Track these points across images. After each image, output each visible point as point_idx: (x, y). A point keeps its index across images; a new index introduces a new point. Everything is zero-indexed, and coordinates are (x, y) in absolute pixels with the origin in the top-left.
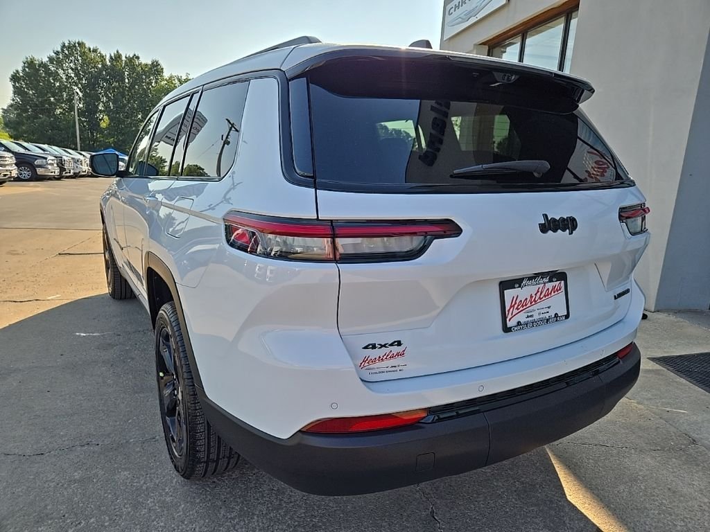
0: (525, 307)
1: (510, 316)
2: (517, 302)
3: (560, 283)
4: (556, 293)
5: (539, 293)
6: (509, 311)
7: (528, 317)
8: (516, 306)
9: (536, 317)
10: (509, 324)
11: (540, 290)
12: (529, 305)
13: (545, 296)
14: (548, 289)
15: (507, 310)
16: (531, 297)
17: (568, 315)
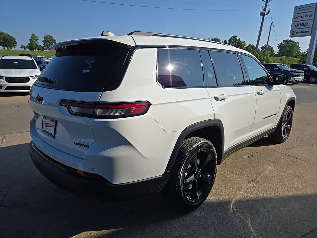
3: (54, 124)
5: (49, 123)
10: (43, 129)
12: (47, 126)
14: (51, 123)
15: (43, 124)
17: (54, 136)
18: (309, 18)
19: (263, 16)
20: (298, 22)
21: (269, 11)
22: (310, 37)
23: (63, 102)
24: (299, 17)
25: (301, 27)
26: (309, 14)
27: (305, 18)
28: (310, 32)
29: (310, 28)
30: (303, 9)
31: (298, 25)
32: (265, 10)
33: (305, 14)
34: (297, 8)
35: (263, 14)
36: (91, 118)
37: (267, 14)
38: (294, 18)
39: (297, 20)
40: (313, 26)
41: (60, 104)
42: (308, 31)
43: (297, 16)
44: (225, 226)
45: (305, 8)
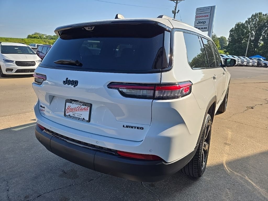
0: (72, 111)
1: (67, 112)
2: (70, 108)
3: (88, 108)
4: (85, 110)
5: (78, 108)
6: (67, 110)
7: (73, 115)
8: (69, 109)
9: (76, 116)
10: (66, 114)
11: (79, 107)
12: (74, 111)
13: (80, 110)
14: (82, 108)
15: (66, 109)
16: (75, 108)
17: (89, 121)
18: (206, 18)
19: (174, 14)
20: (199, 20)
21: (179, 11)
22: (207, 32)
23: (112, 85)
24: (199, 17)
25: (201, 24)
26: (206, 14)
27: (203, 18)
28: (207, 28)
29: (207, 26)
30: (202, 10)
31: (199, 23)
32: (175, 9)
33: (204, 15)
34: (198, 10)
35: (174, 12)
36: (152, 100)
37: (177, 13)
38: (196, 17)
39: (198, 18)
40: (210, 24)
41: (109, 88)
42: (206, 28)
43: (198, 15)
44: (234, 185)
45: (204, 10)
